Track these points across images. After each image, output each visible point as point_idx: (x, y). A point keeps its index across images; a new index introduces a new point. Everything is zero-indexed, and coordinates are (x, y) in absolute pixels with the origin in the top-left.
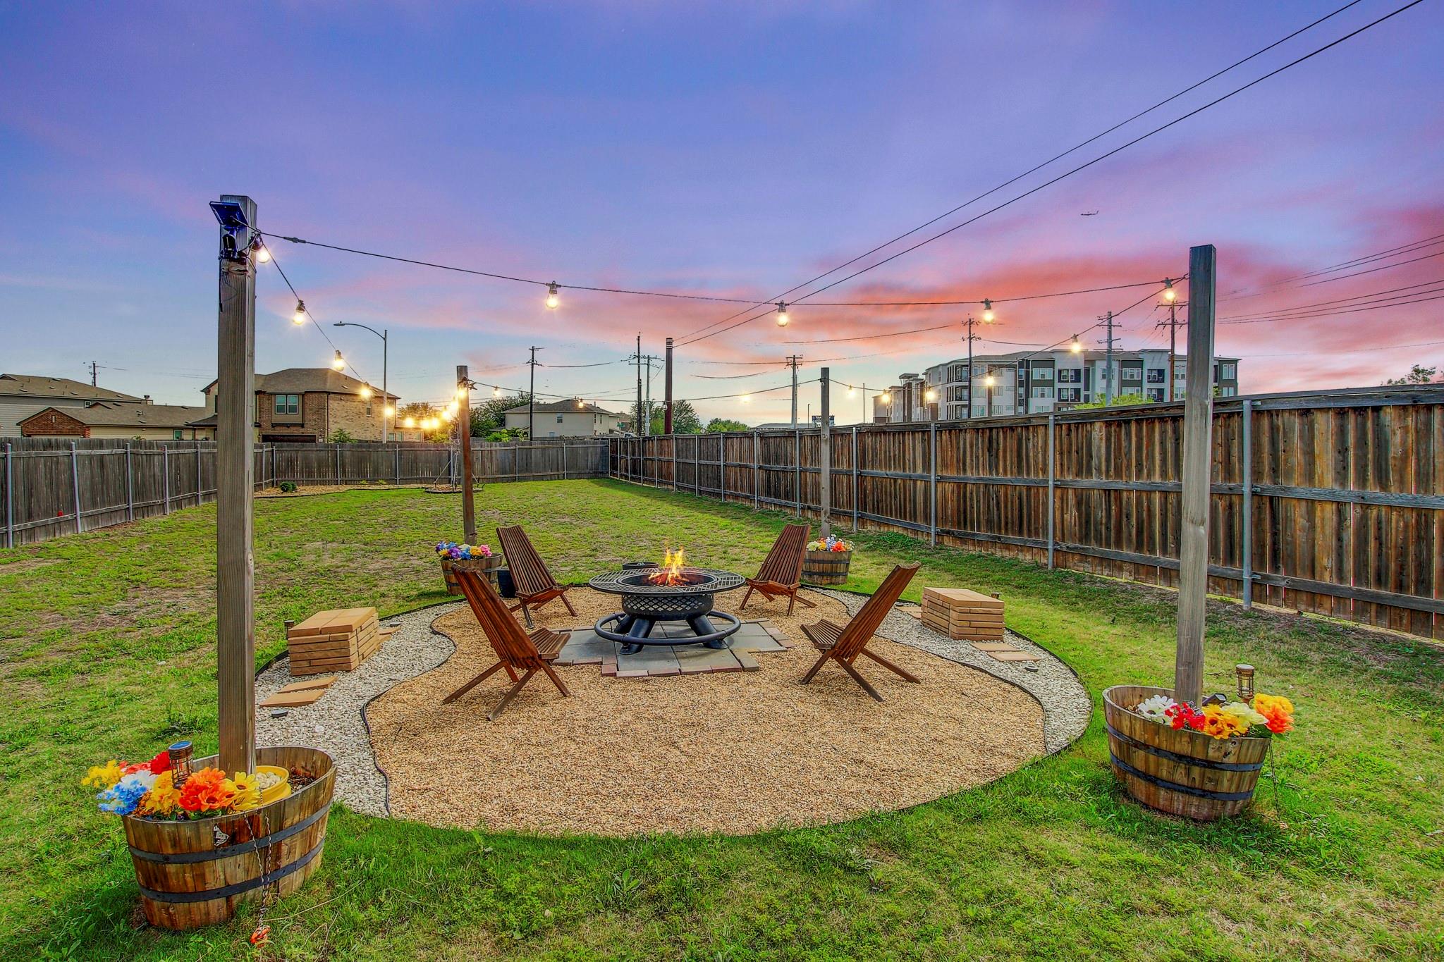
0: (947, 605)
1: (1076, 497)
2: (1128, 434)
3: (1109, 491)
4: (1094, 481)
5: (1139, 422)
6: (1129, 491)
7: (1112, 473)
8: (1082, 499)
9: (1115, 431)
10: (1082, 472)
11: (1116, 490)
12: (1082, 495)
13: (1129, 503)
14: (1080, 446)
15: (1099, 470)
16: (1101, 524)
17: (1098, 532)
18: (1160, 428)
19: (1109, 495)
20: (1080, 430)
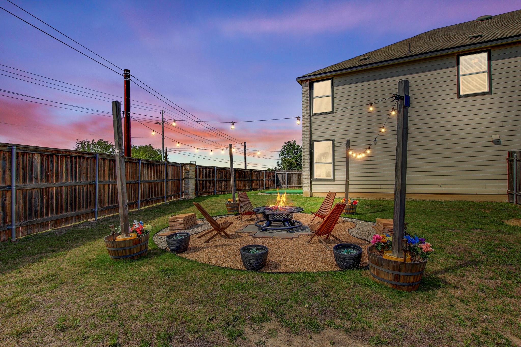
0: (193, 217)
1: (23, 194)
2: (52, 161)
3: (43, 189)
4: (34, 185)
5: (57, 156)
6: (53, 188)
7: (44, 180)
8: (26, 195)
9: (46, 159)
10: (26, 180)
11: (46, 188)
12: (26, 193)
13: (52, 193)
14: (25, 165)
15: (37, 179)
16: (38, 206)
17: (36, 211)
18: (66, 160)
19: (43, 190)
20: (25, 157)
